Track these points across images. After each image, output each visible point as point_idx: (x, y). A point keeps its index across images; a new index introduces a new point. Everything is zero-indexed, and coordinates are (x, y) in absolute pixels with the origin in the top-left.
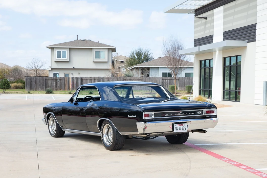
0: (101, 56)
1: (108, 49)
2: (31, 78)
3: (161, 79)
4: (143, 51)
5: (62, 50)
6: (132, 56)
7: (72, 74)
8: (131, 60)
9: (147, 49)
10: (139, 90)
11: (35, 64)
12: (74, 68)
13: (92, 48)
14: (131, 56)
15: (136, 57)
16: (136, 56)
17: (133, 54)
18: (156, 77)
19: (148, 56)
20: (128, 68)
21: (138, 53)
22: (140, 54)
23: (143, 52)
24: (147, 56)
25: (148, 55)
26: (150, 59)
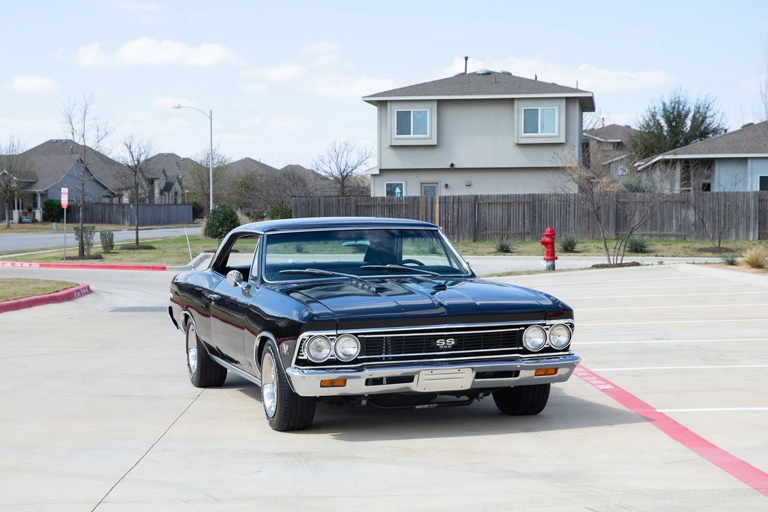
0: (543, 126)
1: (567, 99)
2: (310, 202)
3: (754, 197)
4: (688, 106)
5: (413, 109)
6: (651, 124)
7: (447, 186)
8: (646, 136)
9: (703, 98)
10: (673, 238)
11: (339, 159)
12: (452, 165)
13: (512, 100)
14: (648, 125)
15: (666, 128)
16: (663, 122)
17: (653, 116)
18: (738, 193)
19: (708, 121)
20: (636, 165)
21: (673, 113)
22: (679, 115)
23: (689, 108)
24: (703, 121)
25: (705, 118)
26: (715, 131)
